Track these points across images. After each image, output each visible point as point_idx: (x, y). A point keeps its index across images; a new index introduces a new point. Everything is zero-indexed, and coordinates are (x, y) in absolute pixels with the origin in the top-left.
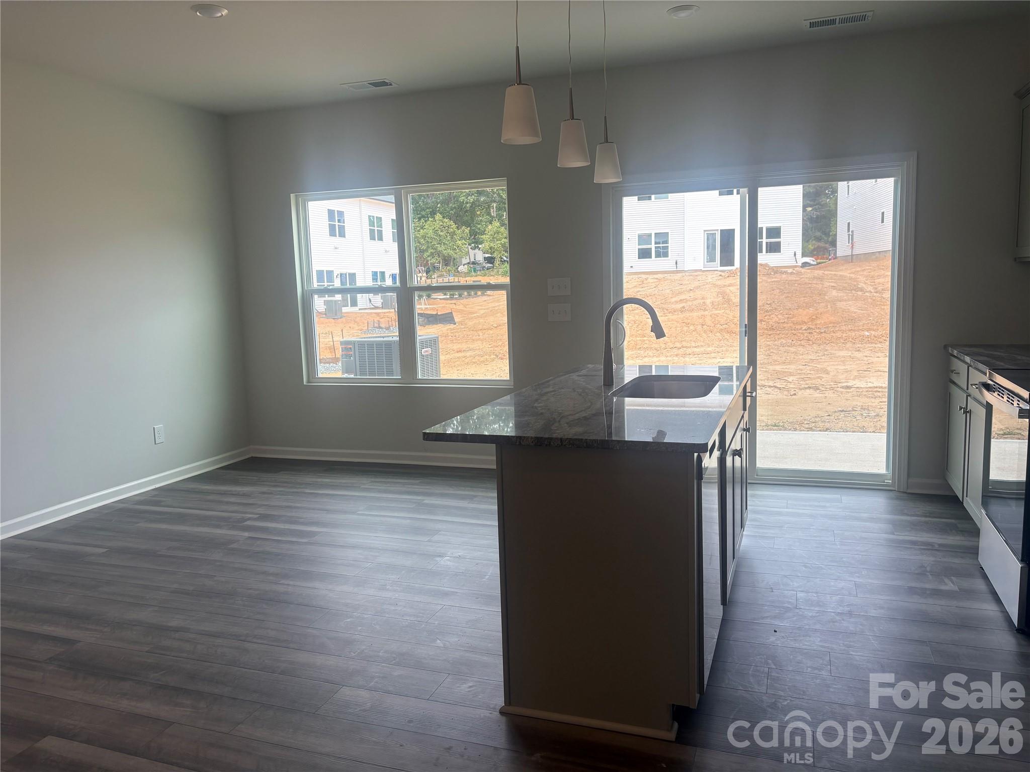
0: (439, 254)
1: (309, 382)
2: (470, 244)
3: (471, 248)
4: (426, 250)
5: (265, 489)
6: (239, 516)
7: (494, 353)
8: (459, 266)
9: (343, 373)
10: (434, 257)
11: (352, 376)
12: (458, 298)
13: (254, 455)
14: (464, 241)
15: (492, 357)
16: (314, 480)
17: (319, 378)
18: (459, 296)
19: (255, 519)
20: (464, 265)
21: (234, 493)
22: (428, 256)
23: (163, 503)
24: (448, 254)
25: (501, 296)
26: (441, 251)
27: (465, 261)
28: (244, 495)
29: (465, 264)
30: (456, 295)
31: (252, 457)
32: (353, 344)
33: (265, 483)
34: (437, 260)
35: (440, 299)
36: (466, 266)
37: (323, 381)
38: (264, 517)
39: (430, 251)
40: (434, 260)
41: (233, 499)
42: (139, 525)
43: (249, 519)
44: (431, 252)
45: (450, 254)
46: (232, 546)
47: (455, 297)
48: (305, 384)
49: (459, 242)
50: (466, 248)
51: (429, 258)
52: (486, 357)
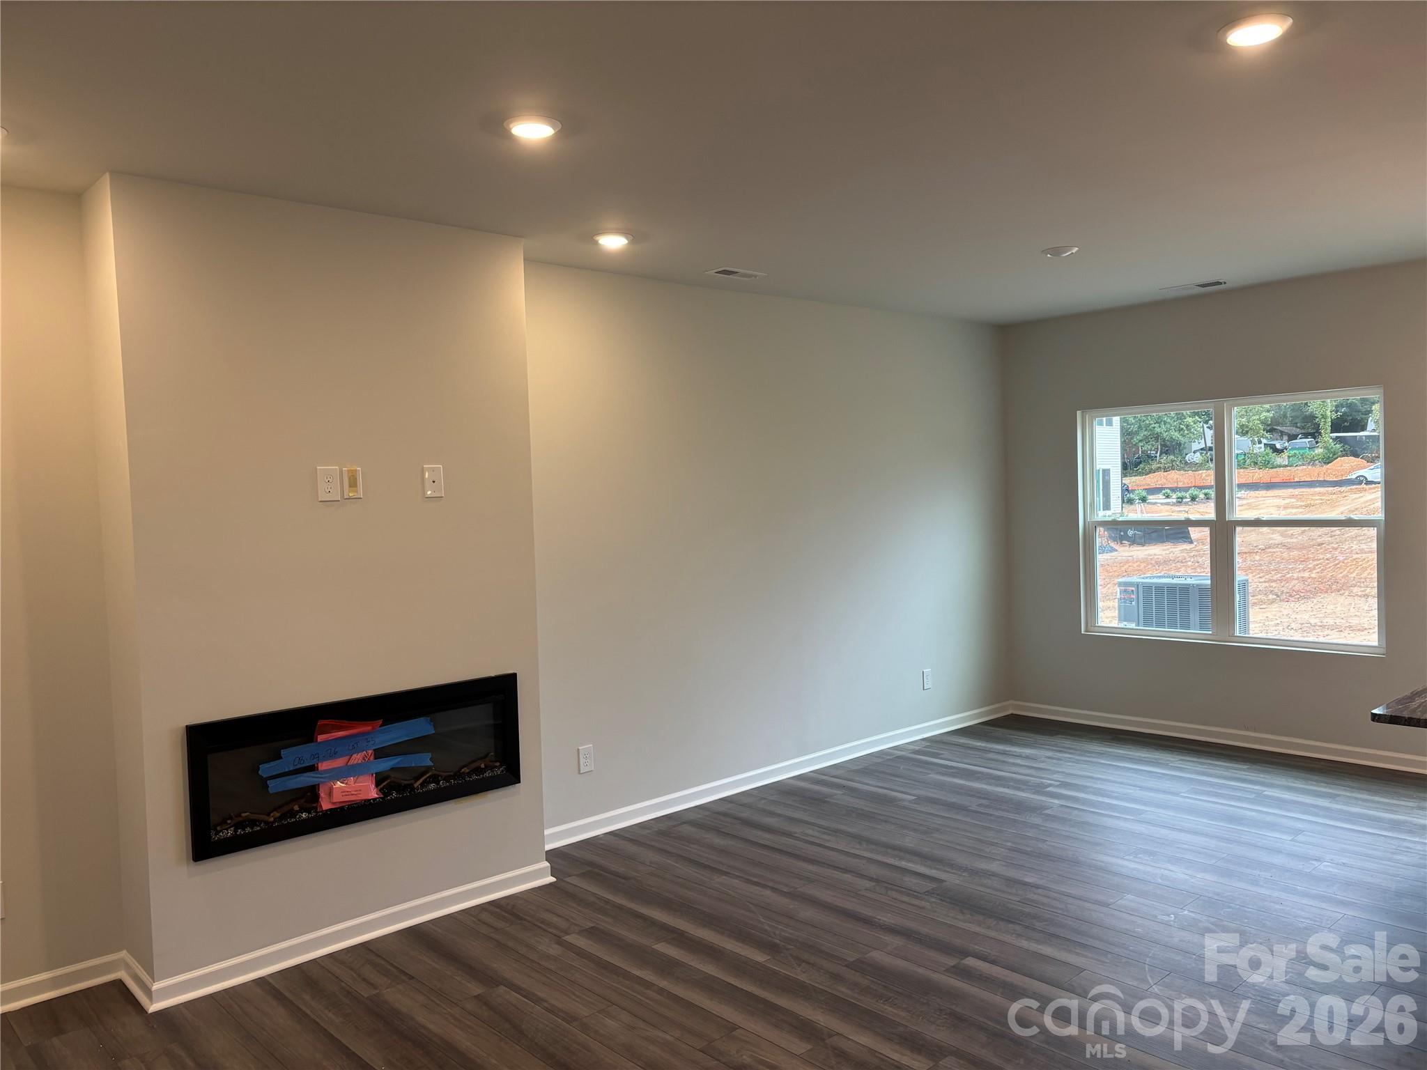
0: (1157, 437)
1: (1086, 631)
2: (1206, 422)
3: (1208, 427)
4: (1137, 433)
5: (1050, 754)
6: (1038, 780)
7: (1272, 591)
8: (1187, 454)
9: (1120, 620)
10: (1149, 442)
11: (1133, 626)
12: (1190, 503)
13: (1015, 712)
14: (1197, 417)
15: (1271, 597)
16: (1104, 749)
17: (1099, 627)
18: (1192, 500)
19: (1057, 786)
20: (1194, 452)
21: (1015, 754)
22: (1140, 441)
23: (941, 756)
24: (1172, 437)
25: (1260, 499)
26: (1161, 433)
27: (1195, 446)
28: (1027, 757)
29: (1197, 451)
30: (1186, 498)
31: (1012, 714)
32: (1136, 586)
33: (1043, 746)
34: (1153, 446)
35: (1162, 504)
36: (1198, 454)
37: (1104, 630)
38: (1064, 785)
39: (1143, 433)
40: (1147, 447)
41: (1018, 761)
42: (930, 775)
43: (1050, 785)
44: (1144, 435)
45: (1174, 437)
46: (1046, 812)
47: (1184, 500)
48: (1083, 633)
49: (1189, 420)
50: (1201, 427)
51: (1141, 444)
52: (1259, 597)
